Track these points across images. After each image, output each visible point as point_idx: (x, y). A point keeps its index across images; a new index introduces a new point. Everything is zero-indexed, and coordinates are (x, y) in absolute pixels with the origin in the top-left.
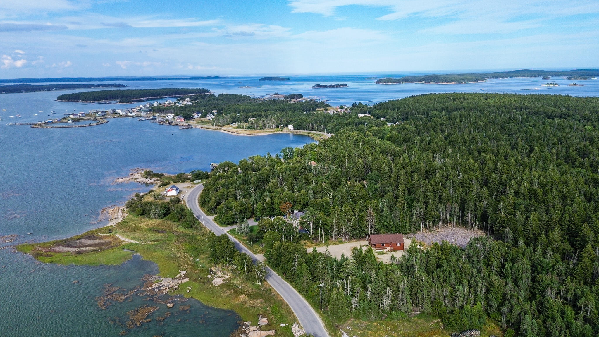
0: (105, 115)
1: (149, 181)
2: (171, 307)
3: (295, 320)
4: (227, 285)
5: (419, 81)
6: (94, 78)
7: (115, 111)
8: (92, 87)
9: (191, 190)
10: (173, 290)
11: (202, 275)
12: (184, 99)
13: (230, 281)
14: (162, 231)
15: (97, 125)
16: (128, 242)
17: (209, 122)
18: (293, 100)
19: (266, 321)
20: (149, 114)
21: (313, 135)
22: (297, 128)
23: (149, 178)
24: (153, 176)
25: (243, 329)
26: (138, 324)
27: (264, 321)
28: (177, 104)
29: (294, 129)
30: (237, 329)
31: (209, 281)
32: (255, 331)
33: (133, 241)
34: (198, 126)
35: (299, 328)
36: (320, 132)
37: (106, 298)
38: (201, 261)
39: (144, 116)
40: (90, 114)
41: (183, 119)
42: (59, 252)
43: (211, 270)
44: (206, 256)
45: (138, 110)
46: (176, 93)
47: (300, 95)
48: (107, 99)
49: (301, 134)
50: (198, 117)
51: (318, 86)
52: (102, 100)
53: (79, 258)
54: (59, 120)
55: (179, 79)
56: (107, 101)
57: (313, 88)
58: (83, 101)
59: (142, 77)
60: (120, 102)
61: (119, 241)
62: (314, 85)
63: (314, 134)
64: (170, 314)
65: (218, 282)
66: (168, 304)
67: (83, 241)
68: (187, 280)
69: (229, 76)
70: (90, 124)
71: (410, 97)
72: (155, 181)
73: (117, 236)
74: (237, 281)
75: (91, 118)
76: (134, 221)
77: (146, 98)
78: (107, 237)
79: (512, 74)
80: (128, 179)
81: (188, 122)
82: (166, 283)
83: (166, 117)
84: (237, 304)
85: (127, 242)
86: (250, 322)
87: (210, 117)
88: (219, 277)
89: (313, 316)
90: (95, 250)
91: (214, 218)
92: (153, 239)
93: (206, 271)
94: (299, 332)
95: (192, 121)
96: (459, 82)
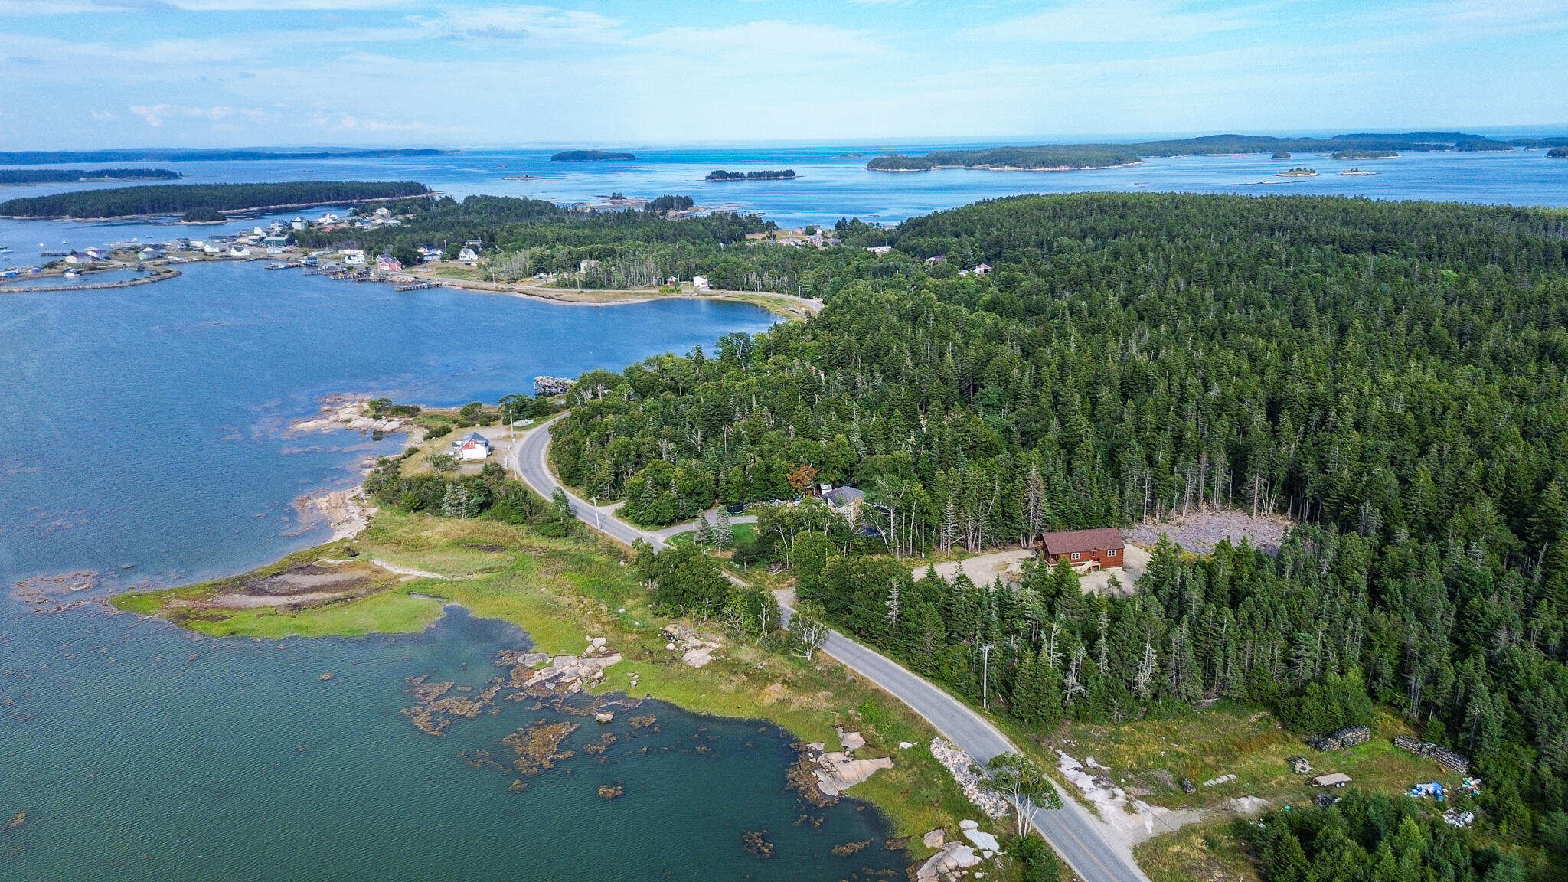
0: (162, 254)
1: (386, 425)
2: (608, 722)
3: (930, 733)
4: (725, 665)
5: (974, 164)
6: (72, 154)
7: (188, 245)
8: (82, 179)
9: (519, 445)
10: (594, 683)
11: (650, 644)
12: (371, 212)
13: (727, 655)
14: (491, 548)
15: (153, 282)
16: (413, 577)
17: (469, 271)
18: (672, 213)
19: (861, 738)
20: (290, 251)
21: (764, 302)
22: (717, 283)
23: (384, 417)
24: (393, 413)
25: (814, 760)
26: (546, 764)
27: (855, 740)
28: (358, 224)
29: (711, 288)
30: (797, 761)
31: (675, 659)
32: (844, 762)
33: (429, 575)
34: (446, 282)
35: (950, 748)
36: (781, 295)
37: (429, 710)
38: (633, 613)
39: (278, 256)
40: (120, 252)
41: (398, 265)
42: (239, 609)
43: (666, 632)
44: (640, 600)
45: (255, 240)
46: (339, 195)
47: (686, 198)
48: (143, 212)
49: (731, 299)
50: (434, 257)
51: (720, 176)
52: (132, 213)
53: (302, 620)
54: (37, 271)
55: (324, 155)
56: (144, 217)
57: (706, 181)
58: (76, 216)
59: (215, 150)
60: (187, 219)
61: (386, 576)
62: (709, 173)
63: (768, 300)
64: (614, 738)
65: (697, 658)
66: (600, 716)
67: (288, 578)
68: (616, 658)
69: (462, 148)
70: (135, 280)
71: (977, 204)
72: (402, 424)
73: (378, 563)
74: (746, 654)
75: (128, 264)
76: (402, 525)
77: (256, 209)
78: (350, 566)
79: (1198, 147)
80: (325, 421)
81: (412, 272)
82: (567, 667)
83: (347, 259)
84: (771, 706)
85: (410, 577)
86: (823, 744)
87: (467, 259)
88: (695, 648)
89: (971, 720)
90: (337, 600)
91: (619, 513)
92: (480, 567)
93: (656, 635)
94: (953, 756)
95: (422, 270)
96: (1076, 165)
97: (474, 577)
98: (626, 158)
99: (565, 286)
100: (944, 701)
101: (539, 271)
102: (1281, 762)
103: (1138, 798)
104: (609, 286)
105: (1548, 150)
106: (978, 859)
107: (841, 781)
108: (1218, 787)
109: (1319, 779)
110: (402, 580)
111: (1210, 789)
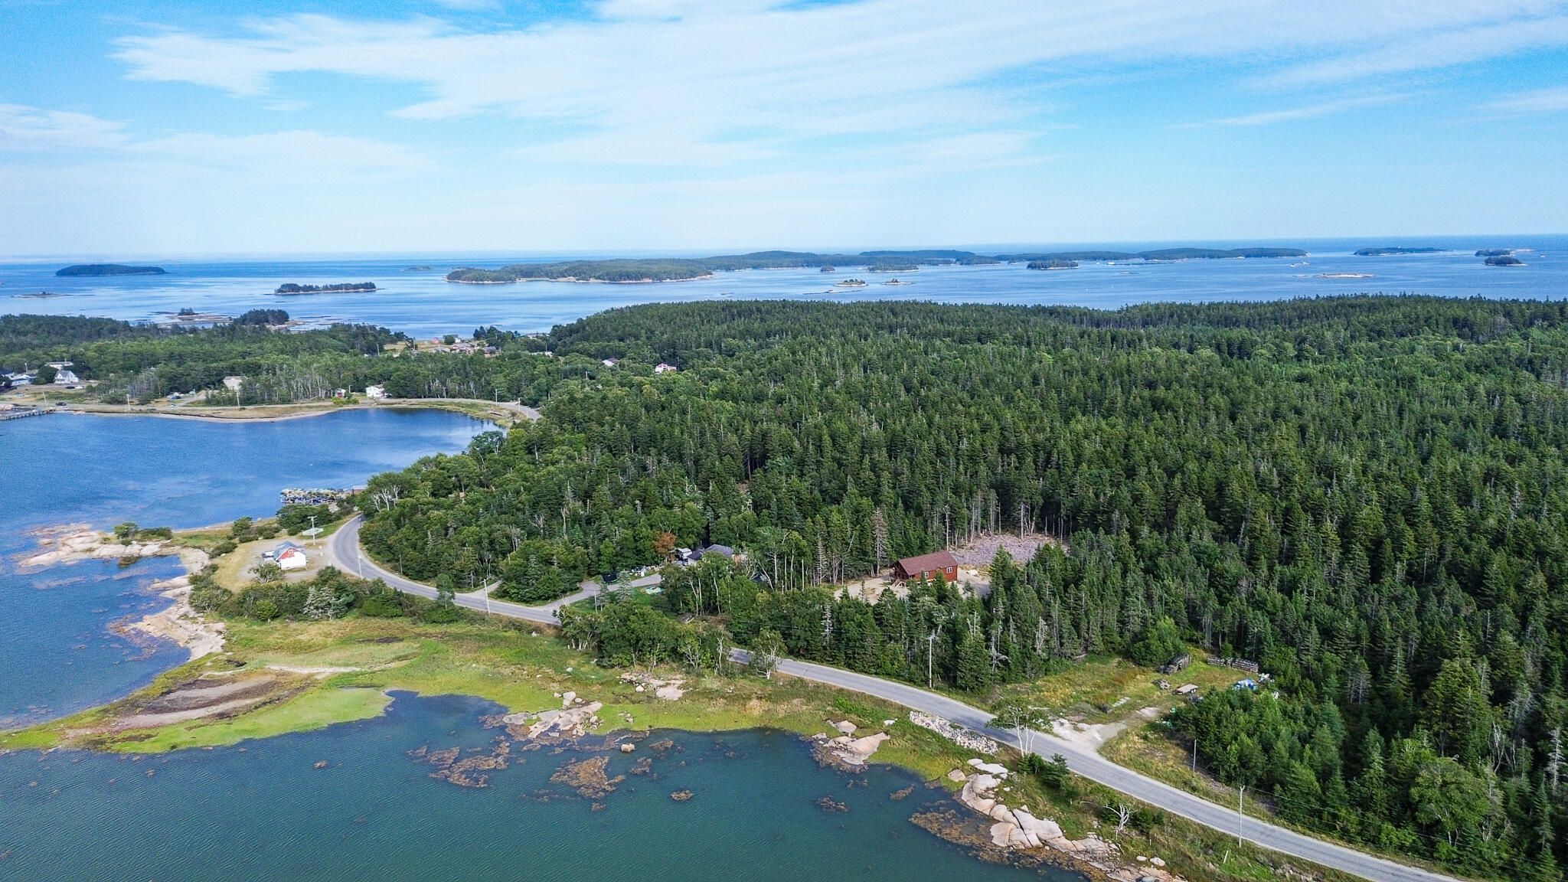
1: (145, 549)
2: (632, 751)
3: (904, 710)
4: (698, 694)
5: (557, 277)
9: (330, 551)
10: (594, 726)
11: (618, 690)
13: (695, 687)
14: (388, 640)
16: (328, 673)
17: (80, 395)
18: (271, 327)
19: (850, 724)
21: (455, 407)
22: (396, 392)
23: (134, 542)
24: (143, 537)
25: (827, 745)
26: (608, 788)
27: (847, 726)
29: (389, 397)
30: (814, 748)
31: (651, 697)
32: (852, 741)
33: (344, 670)
34: (58, 407)
35: (926, 717)
36: (471, 400)
37: (456, 771)
38: (582, 670)
42: (158, 726)
43: (625, 679)
44: (580, 659)
50: (22, 382)
51: (291, 290)
57: (276, 294)
61: (297, 677)
63: (458, 405)
64: (650, 760)
65: (670, 693)
66: (623, 747)
67: (182, 694)
68: (598, 705)
73: (275, 667)
74: (712, 683)
76: (268, 633)
80: (58, 554)
82: (556, 719)
84: (762, 716)
85: (325, 674)
86: (825, 734)
87: (66, 382)
88: (661, 686)
89: (931, 698)
90: (265, 704)
91: (491, 595)
92: (393, 656)
93: (618, 683)
94: (933, 721)
95: (15, 396)
96: (658, 277)
97: (393, 665)
98: (153, 272)
99: (218, 403)
100: (897, 688)
101: (172, 390)
102: (1150, 685)
103: (1079, 722)
104: (271, 402)
105: (1028, 263)
106: (999, 780)
107: (860, 754)
108: (1124, 706)
109: (1179, 689)
110: (319, 677)
111: (1117, 708)
